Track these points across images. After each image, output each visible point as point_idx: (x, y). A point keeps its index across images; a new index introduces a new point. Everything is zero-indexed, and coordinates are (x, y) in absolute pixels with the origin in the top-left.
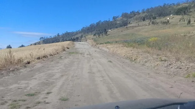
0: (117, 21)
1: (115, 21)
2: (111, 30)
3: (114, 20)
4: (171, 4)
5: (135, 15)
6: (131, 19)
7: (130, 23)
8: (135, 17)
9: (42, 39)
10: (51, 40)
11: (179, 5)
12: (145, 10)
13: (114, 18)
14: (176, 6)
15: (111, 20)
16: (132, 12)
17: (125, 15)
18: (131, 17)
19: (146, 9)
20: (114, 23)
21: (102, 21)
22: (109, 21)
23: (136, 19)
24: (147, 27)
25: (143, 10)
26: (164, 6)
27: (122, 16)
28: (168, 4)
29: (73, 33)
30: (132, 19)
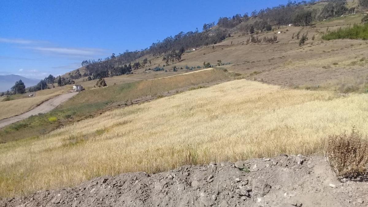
0: (209, 32)
1: (207, 31)
2: (196, 50)
3: (204, 31)
4: (299, 3)
5: (240, 21)
6: (232, 29)
7: (230, 36)
8: (240, 24)
9: (85, 65)
10: (100, 65)
11: (314, 4)
12: (257, 13)
13: (205, 27)
14: (308, 6)
15: (201, 30)
16: (235, 15)
17: (224, 22)
18: (233, 26)
19: (258, 11)
20: (203, 37)
21: (185, 32)
22: (197, 32)
23: (241, 29)
24: (243, 46)
25: (254, 13)
26: (288, 5)
27: (218, 24)
28: (295, 2)
29: (136, 53)
30: (235, 28)
